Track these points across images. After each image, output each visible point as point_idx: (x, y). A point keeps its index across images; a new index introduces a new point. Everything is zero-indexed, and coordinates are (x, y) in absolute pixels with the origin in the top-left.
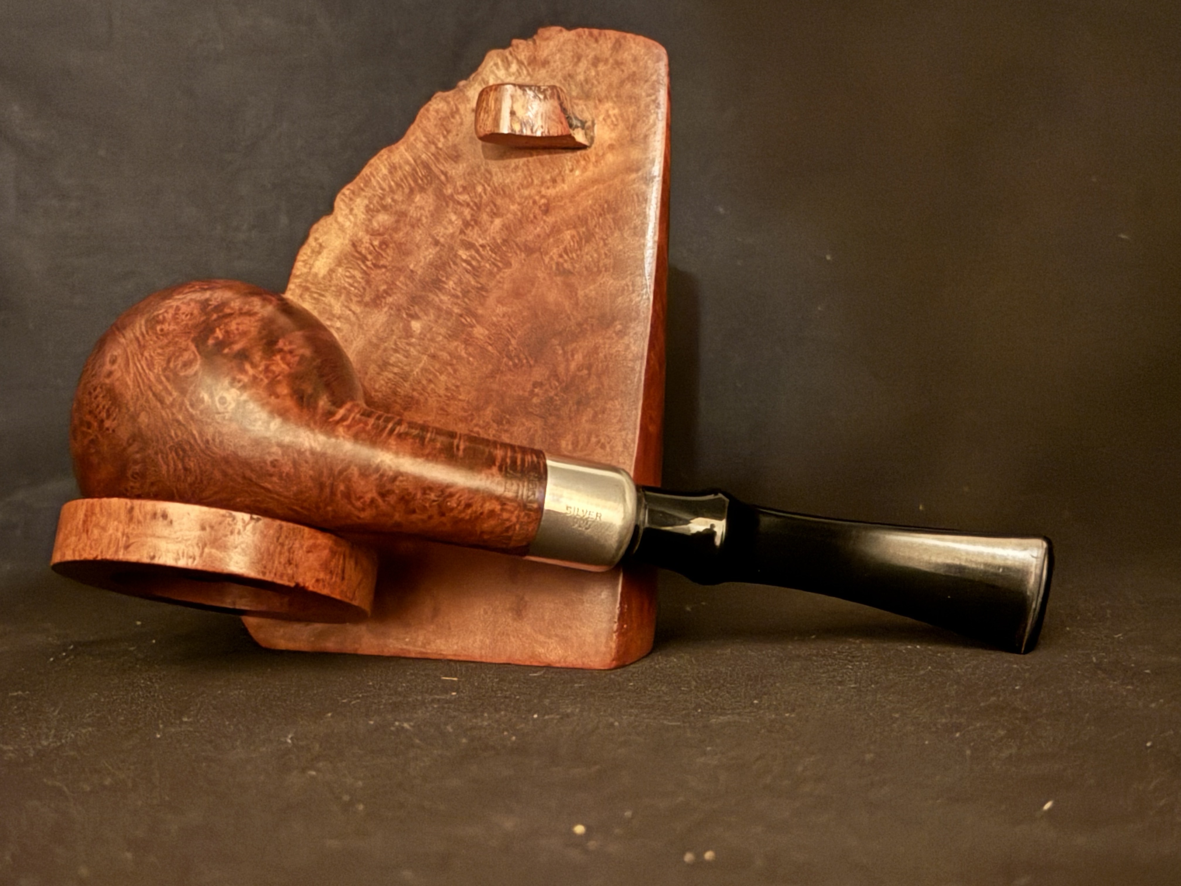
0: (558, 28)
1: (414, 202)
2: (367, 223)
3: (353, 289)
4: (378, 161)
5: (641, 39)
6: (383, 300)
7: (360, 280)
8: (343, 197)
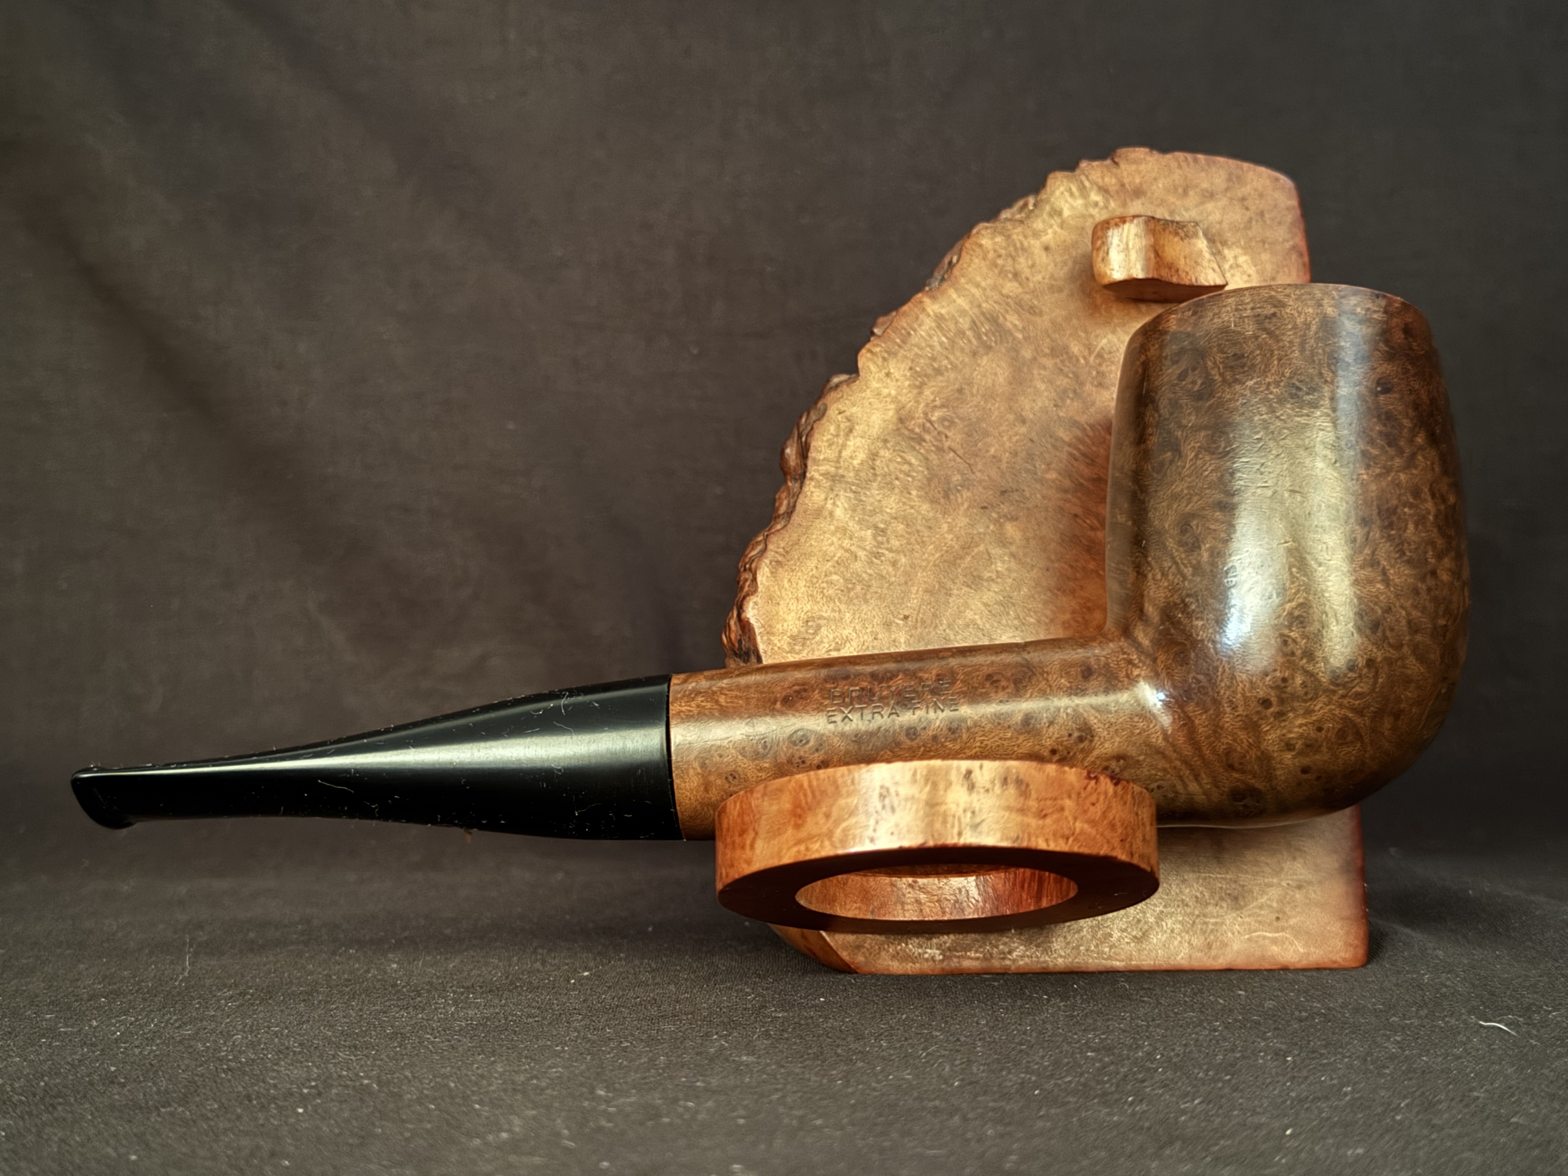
0: (1147, 150)
1: (979, 365)
2: (915, 391)
3: (910, 479)
4: (916, 309)
5: (1262, 170)
6: (958, 495)
7: (921, 469)
8: (869, 355)
